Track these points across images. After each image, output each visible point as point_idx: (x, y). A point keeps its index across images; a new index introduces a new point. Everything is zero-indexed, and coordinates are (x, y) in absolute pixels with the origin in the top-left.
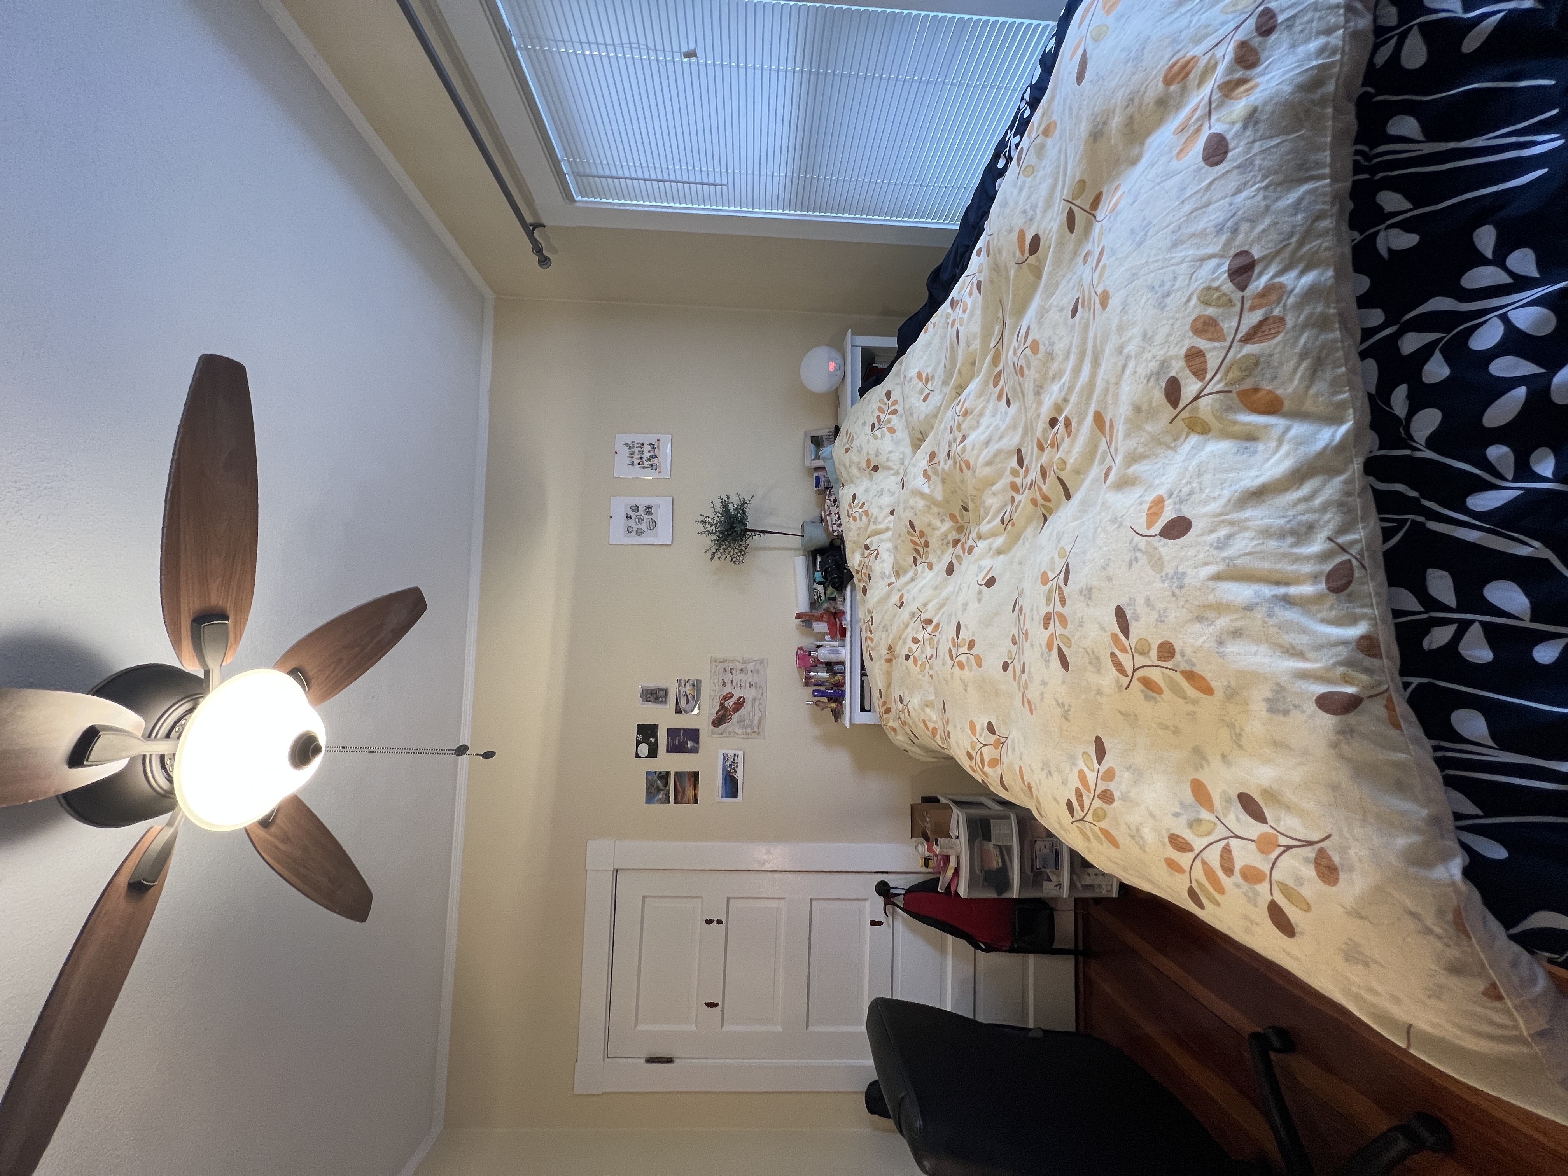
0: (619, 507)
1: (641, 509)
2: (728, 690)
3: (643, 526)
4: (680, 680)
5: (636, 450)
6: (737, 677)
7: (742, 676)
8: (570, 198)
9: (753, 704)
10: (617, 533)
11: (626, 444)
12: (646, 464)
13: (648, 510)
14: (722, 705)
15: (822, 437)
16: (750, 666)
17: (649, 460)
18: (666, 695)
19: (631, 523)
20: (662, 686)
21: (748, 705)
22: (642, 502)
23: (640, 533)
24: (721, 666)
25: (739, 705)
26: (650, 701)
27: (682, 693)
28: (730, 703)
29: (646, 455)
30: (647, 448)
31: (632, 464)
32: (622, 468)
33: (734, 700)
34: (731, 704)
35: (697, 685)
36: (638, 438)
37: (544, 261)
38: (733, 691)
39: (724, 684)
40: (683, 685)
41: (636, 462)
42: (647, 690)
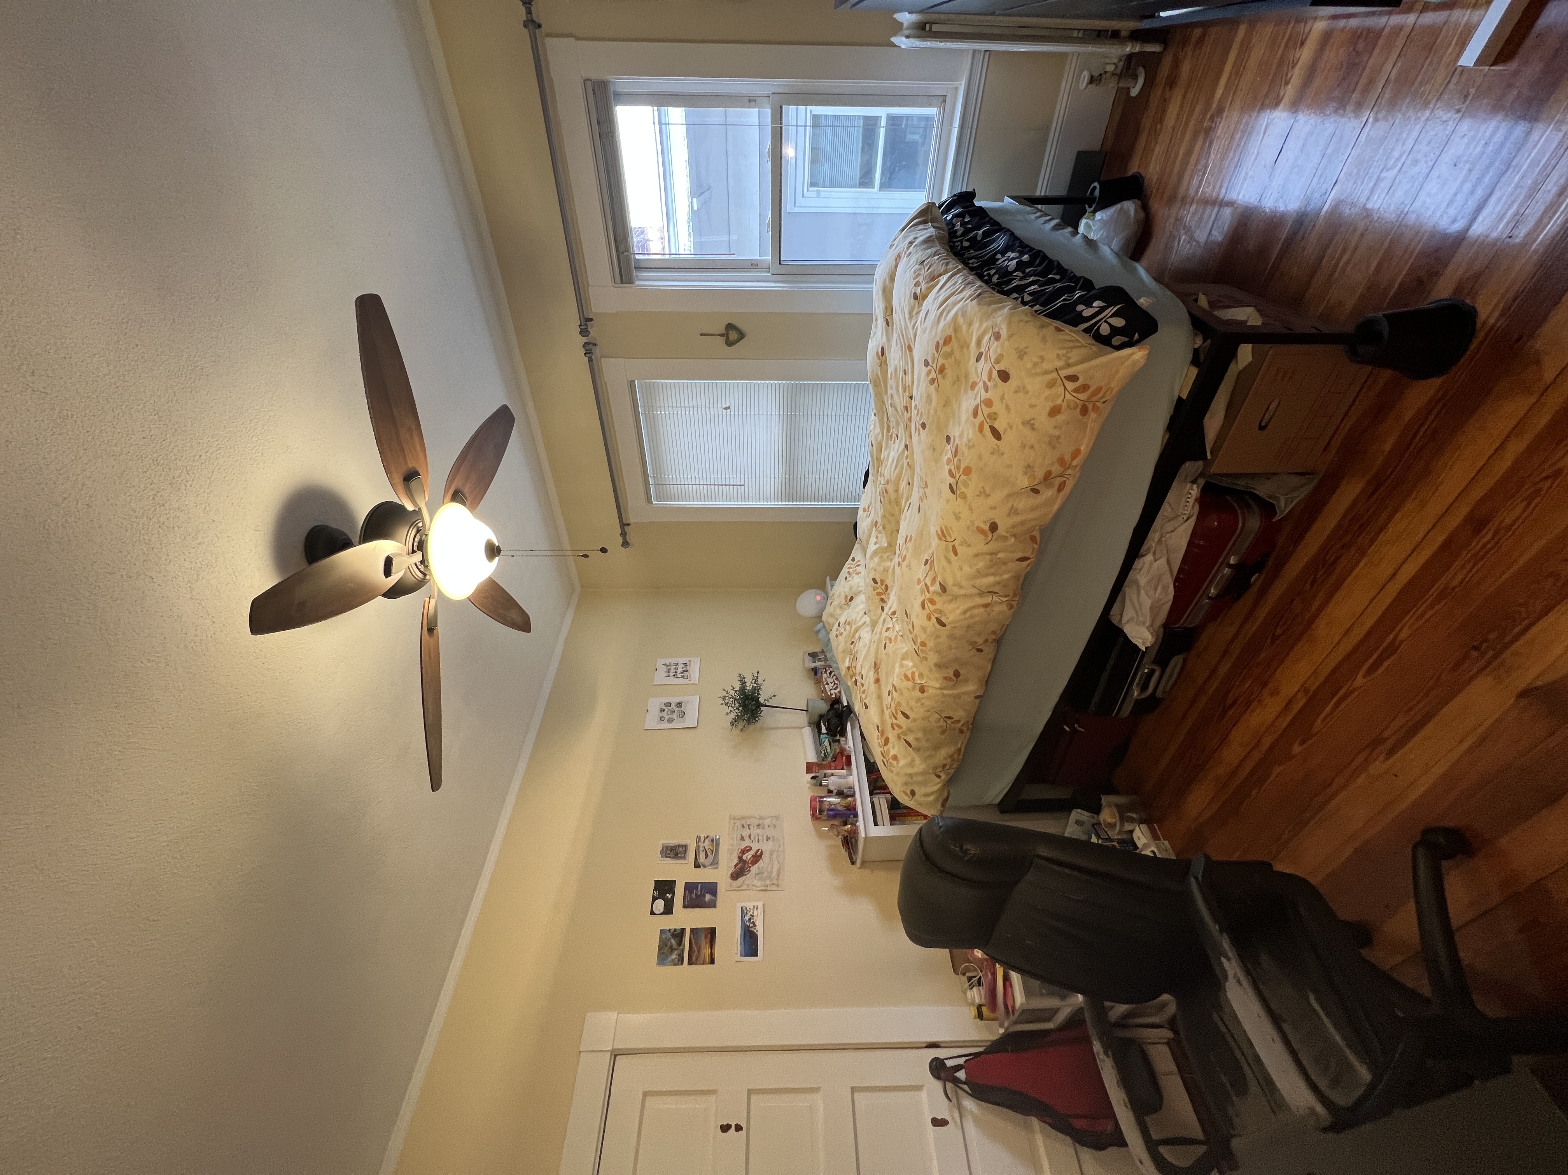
0: (655, 704)
1: (673, 706)
2: (747, 843)
3: (675, 716)
4: (700, 837)
5: (672, 668)
6: (754, 831)
7: (759, 831)
8: (649, 500)
9: (771, 855)
10: (652, 721)
11: (665, 665)
12: (679, 676)
13: (679, 705)
14: (740, 858)
15: (817, 653)
16: (767, 821)
17: (682, 673)
18: (685, 851)
19: (664, 714)
20: (683, 842)
21: (766, 857)
22: (674, 700)
23: (671, 720)
24: (739, 823)
25: (757, 857)
26: (669, 857)
27: (701, 849)
28: (748, 856)
29: (680, 670)
30: (680, 666)
31: (669, 676)
32: (660, 677)
33: (752, 853)
34: (749, 857)
35: (715, 843)
36: (673, 661)
37: (625, 544)
38: (751, 845)
39: (742, 839)
40: (702, 840)
41: (671, 674)
42: (667, 847)
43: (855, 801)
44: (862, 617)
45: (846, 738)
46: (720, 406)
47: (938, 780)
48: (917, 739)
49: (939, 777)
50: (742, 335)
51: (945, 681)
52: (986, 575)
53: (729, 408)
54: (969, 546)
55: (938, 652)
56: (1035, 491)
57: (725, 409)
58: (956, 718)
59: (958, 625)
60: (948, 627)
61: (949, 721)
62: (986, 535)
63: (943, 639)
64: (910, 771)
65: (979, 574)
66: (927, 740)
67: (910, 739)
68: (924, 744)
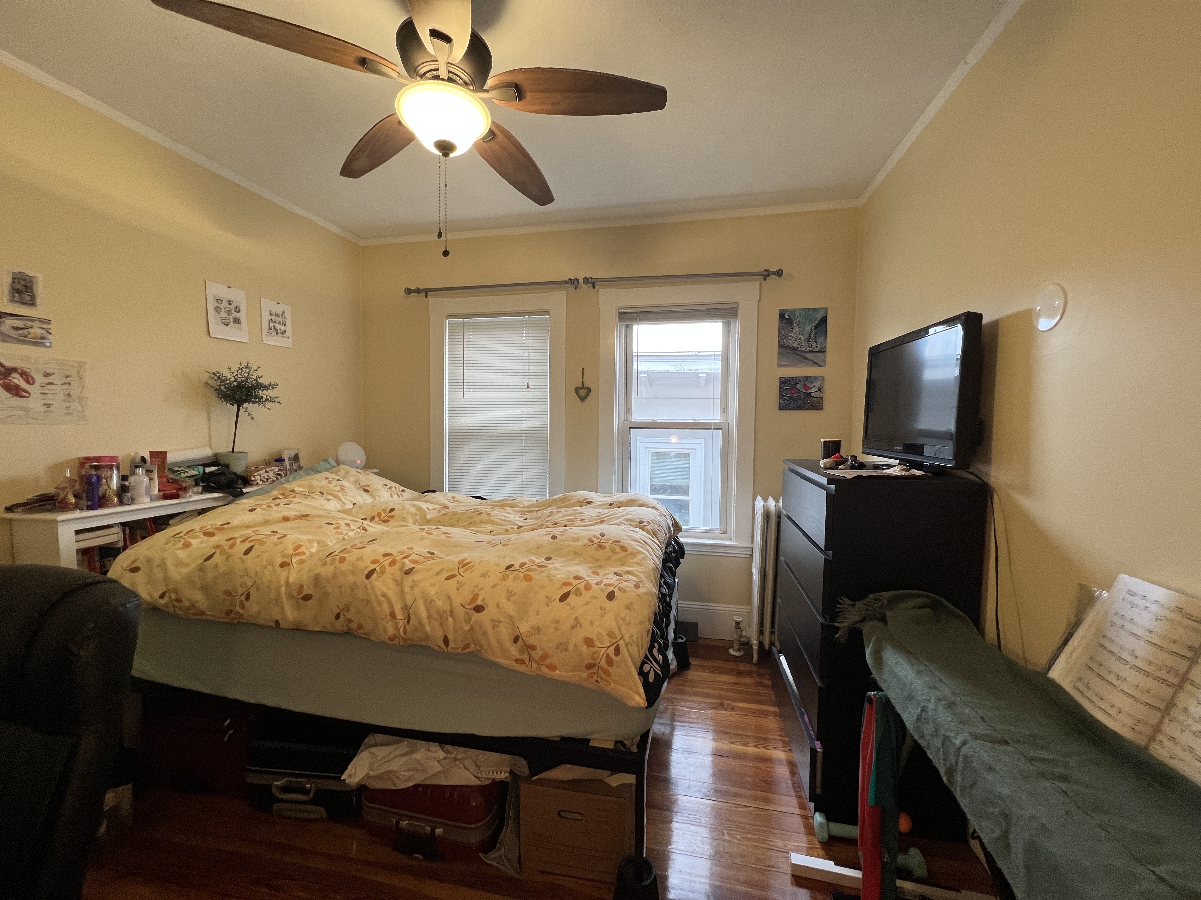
0: (238, 296)
1: (235, 314)
2: (39, 379)
3: (223, 314)
4: (50, 324)
5: (280, 319)
6: (59, 390)
7: (61, 396)
8: (449, 317)
9: (21, 408)
10: (216, 289)
11: (284, 312)
12: (272, 325)
13: (237, 321)
14: (14, 370)
15: (299, 461)
16: (75, 405)
17: (275, 328)
18: (25, 304)
19: (225, 304)
20: (38, 301)
21: (17, 401)
22: (242, 315)
23: (218, 310)
24: (73, 372)
25: (15, 391)
26: (13, 282)
27: (29, 323)
28: (17, 379)
29: (278, 327)
30: (283, 328)
31: (271, 314)
32: (269, 306)
33: (23, 384)
34: (15, 381)
35: (39, 342)
36: (288, 322)
37: (409, 291)
38: (37, 384)
39: (47, 375)
40: (45, 326)
41: (273, 317)
42: (31, 282)
43: (114, 506)
44: (351, 502)
45: (201, 493)
46: (530, 380)
47: (156, 595)
48: (216, 566)
49: (162, 596)
50: (583, 399)
51: (298, 587)
52: (428, 610)
53: (528, 387)
54: (458, 589)
55: (335, 576)
56: (516, 640)
57: (528, 384)
58: (247, 604)
59: (370, 591)
60: (366, 581)
61: (243, 598)
62: (470, 604)
63: (351, 579)
64: (169, 563)
65: (429, 603)
66: (216, 578)
67: (217, 559)
68: (210, 576)
